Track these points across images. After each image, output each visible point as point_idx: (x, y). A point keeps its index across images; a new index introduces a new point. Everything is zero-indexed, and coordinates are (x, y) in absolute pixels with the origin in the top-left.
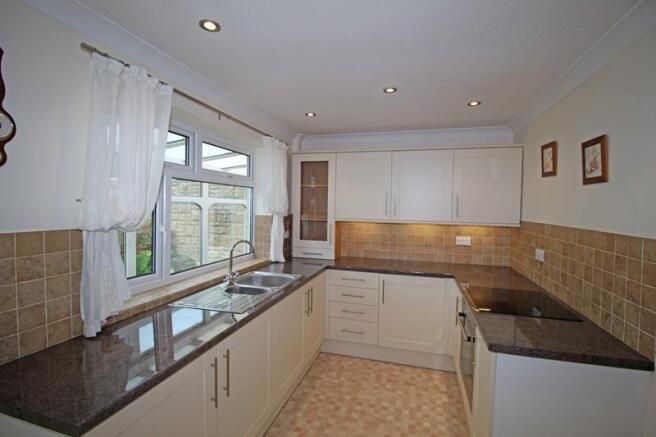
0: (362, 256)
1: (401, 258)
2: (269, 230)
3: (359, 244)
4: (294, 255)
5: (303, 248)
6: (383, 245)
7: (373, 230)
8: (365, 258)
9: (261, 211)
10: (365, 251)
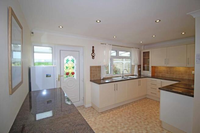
0: (161, 76)
1: (173, 77)
2: (134, 68)
3: (160, 73)
4: (141, 74)
5: (143, 73)
6: (167, 73)
7: (164, 69)
8: (162, 77)
9: (133, 64)
10: (162, 75)
